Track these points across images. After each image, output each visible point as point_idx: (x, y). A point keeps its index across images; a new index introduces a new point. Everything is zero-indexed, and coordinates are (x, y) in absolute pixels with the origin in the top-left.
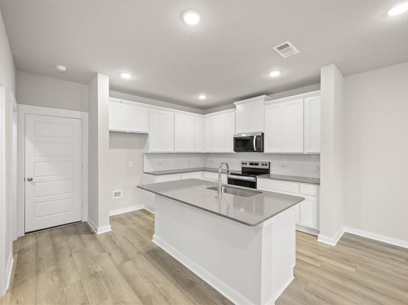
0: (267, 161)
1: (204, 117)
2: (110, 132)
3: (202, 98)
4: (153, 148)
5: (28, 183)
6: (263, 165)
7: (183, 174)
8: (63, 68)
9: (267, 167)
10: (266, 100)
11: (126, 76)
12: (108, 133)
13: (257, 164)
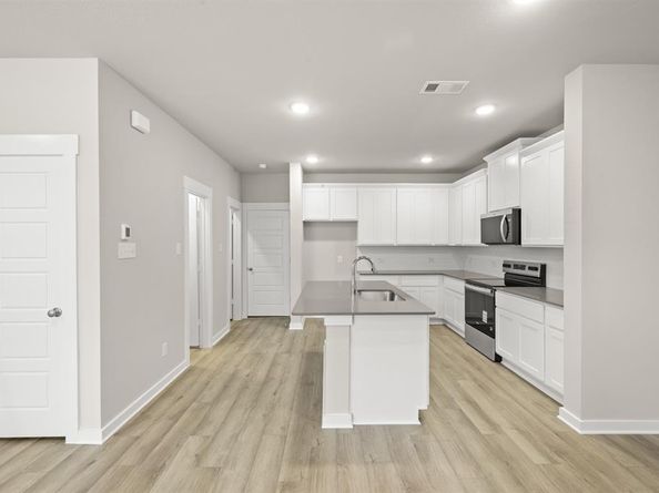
0: (537, 261)
1: (453, 187)
2: (304, 222)
3: (427, 160)
4: (363, 239)
5: (250, 272)
6: (530, 268)
7: (403, 277)
8: (263, 166)
9: (537, 274)
10: (525, 145)
11: (312, 160)
12: (302, 224)
13: (523, 267)
